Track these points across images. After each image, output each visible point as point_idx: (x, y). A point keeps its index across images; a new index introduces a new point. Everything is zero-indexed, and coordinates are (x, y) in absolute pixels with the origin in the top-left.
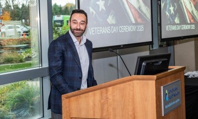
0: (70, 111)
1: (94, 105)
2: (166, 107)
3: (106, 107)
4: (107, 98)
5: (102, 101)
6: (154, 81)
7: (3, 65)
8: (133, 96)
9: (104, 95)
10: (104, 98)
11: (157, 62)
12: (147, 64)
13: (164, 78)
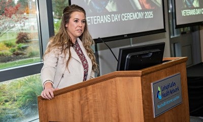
0: (47, 113)
1: (73, 106)
2: (159, 107)
3: (86, 109)
4: (87, 99)
5: (82, 102)
6: (140, 77)
7: (29, 59)
8: (116, 96)
9: (84, 95)
10: (84, 99)
11: (147, 54)
12: (132, 57)
13: (155, 73)
